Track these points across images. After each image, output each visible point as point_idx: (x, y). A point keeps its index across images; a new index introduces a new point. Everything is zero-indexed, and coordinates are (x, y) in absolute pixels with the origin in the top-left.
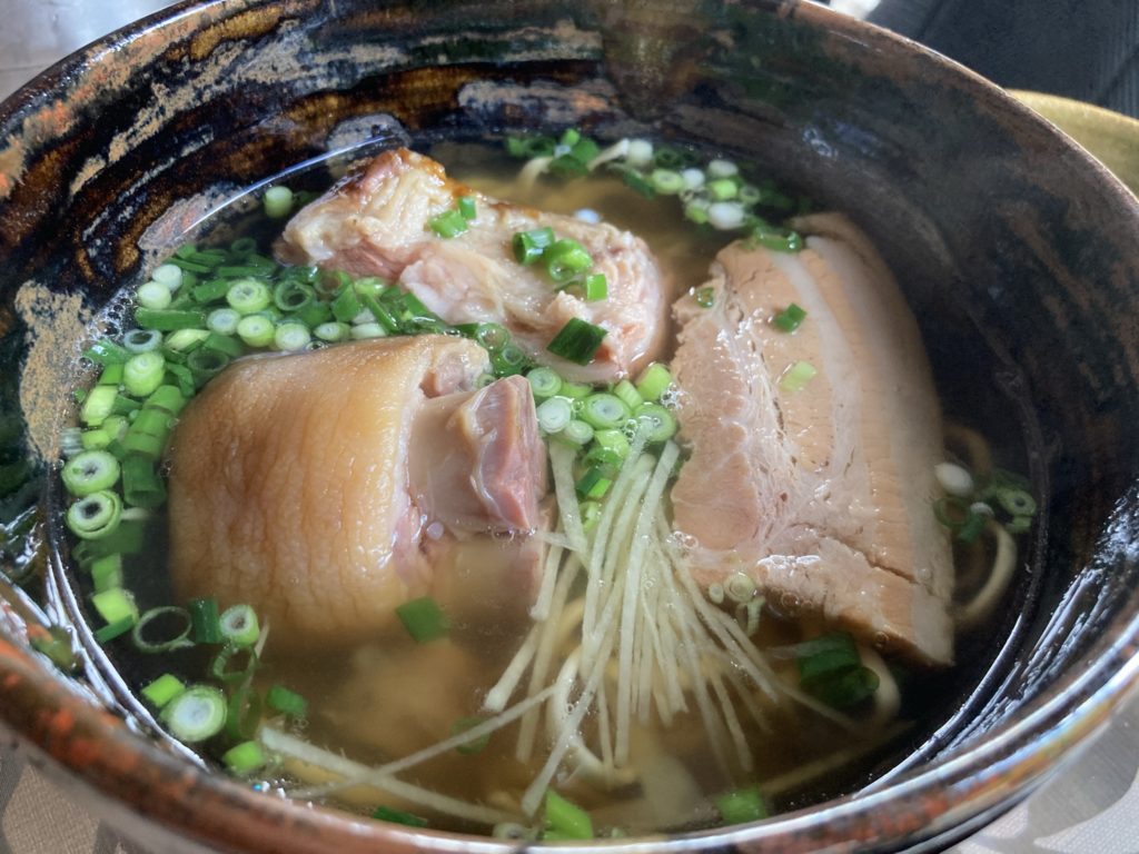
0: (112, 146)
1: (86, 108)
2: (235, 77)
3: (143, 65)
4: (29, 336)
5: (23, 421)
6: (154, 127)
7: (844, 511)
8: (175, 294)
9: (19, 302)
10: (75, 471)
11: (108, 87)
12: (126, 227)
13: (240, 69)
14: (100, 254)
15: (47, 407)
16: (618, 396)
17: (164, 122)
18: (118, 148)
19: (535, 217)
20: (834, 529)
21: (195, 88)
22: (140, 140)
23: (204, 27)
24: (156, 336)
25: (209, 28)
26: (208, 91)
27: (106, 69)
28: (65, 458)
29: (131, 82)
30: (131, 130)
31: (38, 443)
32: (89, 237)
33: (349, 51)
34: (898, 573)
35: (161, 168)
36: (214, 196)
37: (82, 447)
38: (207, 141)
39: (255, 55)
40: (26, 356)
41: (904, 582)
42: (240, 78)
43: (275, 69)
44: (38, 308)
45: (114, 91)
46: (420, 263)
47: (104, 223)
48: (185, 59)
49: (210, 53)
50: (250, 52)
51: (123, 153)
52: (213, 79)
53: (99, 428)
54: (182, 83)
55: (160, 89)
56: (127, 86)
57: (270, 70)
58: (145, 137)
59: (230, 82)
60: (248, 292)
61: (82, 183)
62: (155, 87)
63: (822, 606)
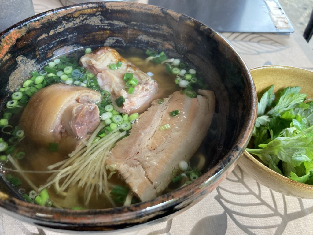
0: (50, 32)
1: (44, 23)
2: (84, 22)
3: (60, 17)
4: (17, 66)
5: (8, 82)
6: (62, 30)
7: (149, 161)
8: (56, 65)
9: (17, 59)
10: (14, 95)
11: (51, 20)
12: (50, 49)
13: (85, 21)
14: (42, 53)
15: (16, 81)
16: (123, 117)
17: (65, 29)
18: (52, 33)
19: (135, 70)
20: (143, 164)
21: (74, 23)
22: (58, 32)
23: (77, 11)
24: (46, 73)
25: (78, 11)
26: (77, 24)
27: (51, 16)
28: (15, 92)
29: (57, 20)
30: (56, 29)
31: (10, 87)
32: (40, 49)
33: (113, 21)
34: (149, 180)
35: (62, 38)
36: (75, 47)
37: (19, 91)
38: (75, 35)
39: (90, 18)
40: (15, 70)
41: (149, 183)
42: (85, 22)
43: (94, 22)
44: (22, 61)
45: (52, 21)
46: (101, 73)
47: (45, 47)
48: (72, 17)
49: (78, 16)
50: (88, 18)
51: (53, 34)
52: (78, 22)
53: (24, 88)
54: (71, 22)
55: (65, 22)
56: (56, 20)
57: (93, 22)
58: (59, 31)
59: (83, 23)
60: (68, 69)
61: (41, 38)
62: (63, 22)
63: (126, 179)
